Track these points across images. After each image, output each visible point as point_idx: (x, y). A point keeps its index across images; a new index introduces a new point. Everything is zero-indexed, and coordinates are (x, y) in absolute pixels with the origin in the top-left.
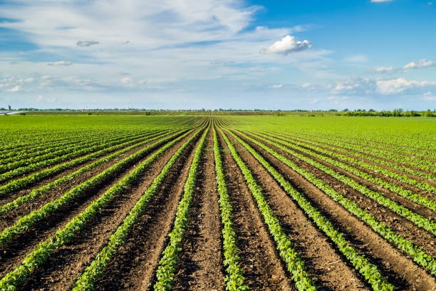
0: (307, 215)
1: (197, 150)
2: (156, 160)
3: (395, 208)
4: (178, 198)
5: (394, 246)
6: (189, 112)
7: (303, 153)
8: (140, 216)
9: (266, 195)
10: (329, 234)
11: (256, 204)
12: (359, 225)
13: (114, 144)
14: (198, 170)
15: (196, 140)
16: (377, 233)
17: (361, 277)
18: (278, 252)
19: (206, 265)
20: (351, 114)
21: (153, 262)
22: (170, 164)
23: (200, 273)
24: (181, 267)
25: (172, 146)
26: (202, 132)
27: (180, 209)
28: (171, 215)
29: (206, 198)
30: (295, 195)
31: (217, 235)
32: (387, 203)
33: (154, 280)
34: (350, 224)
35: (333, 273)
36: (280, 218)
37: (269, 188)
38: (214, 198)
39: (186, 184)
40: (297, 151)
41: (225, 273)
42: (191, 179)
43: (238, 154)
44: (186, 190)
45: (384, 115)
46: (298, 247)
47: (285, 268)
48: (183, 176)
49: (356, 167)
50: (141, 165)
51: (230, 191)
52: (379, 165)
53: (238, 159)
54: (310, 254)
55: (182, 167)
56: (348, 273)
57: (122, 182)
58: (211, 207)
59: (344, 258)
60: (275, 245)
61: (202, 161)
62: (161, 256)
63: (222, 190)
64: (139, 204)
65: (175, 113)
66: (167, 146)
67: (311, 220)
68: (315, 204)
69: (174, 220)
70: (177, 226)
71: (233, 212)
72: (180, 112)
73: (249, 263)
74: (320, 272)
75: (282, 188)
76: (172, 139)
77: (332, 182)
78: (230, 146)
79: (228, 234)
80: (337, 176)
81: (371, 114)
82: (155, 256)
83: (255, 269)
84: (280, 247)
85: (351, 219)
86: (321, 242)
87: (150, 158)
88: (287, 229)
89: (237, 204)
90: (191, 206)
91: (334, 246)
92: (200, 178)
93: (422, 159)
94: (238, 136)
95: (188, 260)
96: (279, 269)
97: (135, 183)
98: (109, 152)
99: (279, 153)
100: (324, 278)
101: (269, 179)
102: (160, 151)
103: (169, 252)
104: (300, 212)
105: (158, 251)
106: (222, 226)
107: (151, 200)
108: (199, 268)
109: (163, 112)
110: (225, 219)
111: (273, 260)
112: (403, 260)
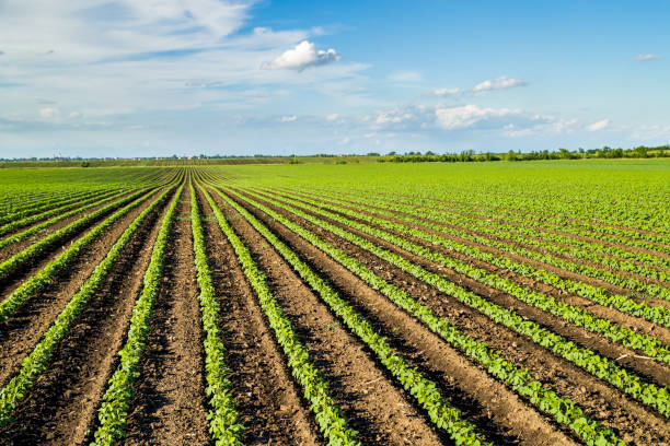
0: (333, 313)
1: (165, 220)
2: (98, 237)
3: (462, 295)
4: (133, 295)
5: (461, 352)
6: (153, 161)
7: (327, 220)
8: (72, 325)
9: (272, 285)
10: (366, 339)
11: (256, 299)
12: (410, 324)
13: (30, 214)
14: (166, 250)
15: (162, 205)
16: (436, 334)
17: (412, 400)
18: (289, 370)
19: (178, 397)
20: (399, 160)
21: (94, 396)
22: (121, 242)
23: (169, 409)
24: (138, 402)
25: (124, 215)
26: (172, 192)
27: (137, 312)
28: (122, 321)
29: (178, 293)
30: (316, 283)
31: (196, 349)
32: (450, 289)
33: (95, 424)
34: (397, 323)
35: (372, 397)
36: (292, 319)
37: (276, 273)
38: (191, 293)
39: (148, 274)
40: (319, 217)
41: (208, 407)
42: (154, 266)
43: (229, 223)
44: (146, 282)
45: (447, 159)
46: (319, 361)
47: (300, 394)
48: (142, 261)
49: (407, 237)
50: (75, 246)
51: (216, 281)
52: (439, 233)
53: (229, 232)
54: (337, 371)
55: (141, 247)
56: (393, 395)
57: (42, 274)
58: (187, 307)
59: (388, 374)
60: (286, 359)
61: (172, 236)
62: (107, 386)
63: (204, 280)
64: (71, 307)
65: (129, 162)
66: (117, 214)
67: (340, 319)
68: (345, 295)
69: (127, 330)
70: (132, 338)
71: (221, 313)
73: (244, 389)
74: (353, 397)
75: (297, 273)
76: (125, 204)
77: (370, 261)
78: (217, 212)
79: (213, 348)
80: (379, 253)
81: (429, 159)
82: (97, 388)
83: (254, 397)
84: (293, 362)
85: (399, 315)
86: (355, 352)
87: (88, 235)
88: (303, 335)
89: (228, 300)
90: (155, 307)
91: (374, 357)
92: (169, 264)
93: (502, 222)
94: (230, 197)
95: (150, 390)
96: (291, 396)
97: (64, 275)
98: (21, 227)
99: (292, 221)
100: (358, 405)
101: (276, 261)
102: (105, 222)
103: (119, 380)
104: (323, 308)
105: (101, 379)
106: (204, 335)
107: (91, 300)
108: (168, 402)
109: (110, 162)
110: (208, 324)
111: (283, 382)
112: (473, 372)
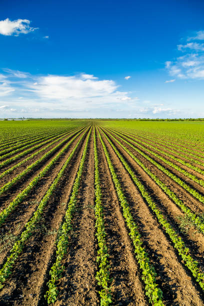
72: (83, 119)
